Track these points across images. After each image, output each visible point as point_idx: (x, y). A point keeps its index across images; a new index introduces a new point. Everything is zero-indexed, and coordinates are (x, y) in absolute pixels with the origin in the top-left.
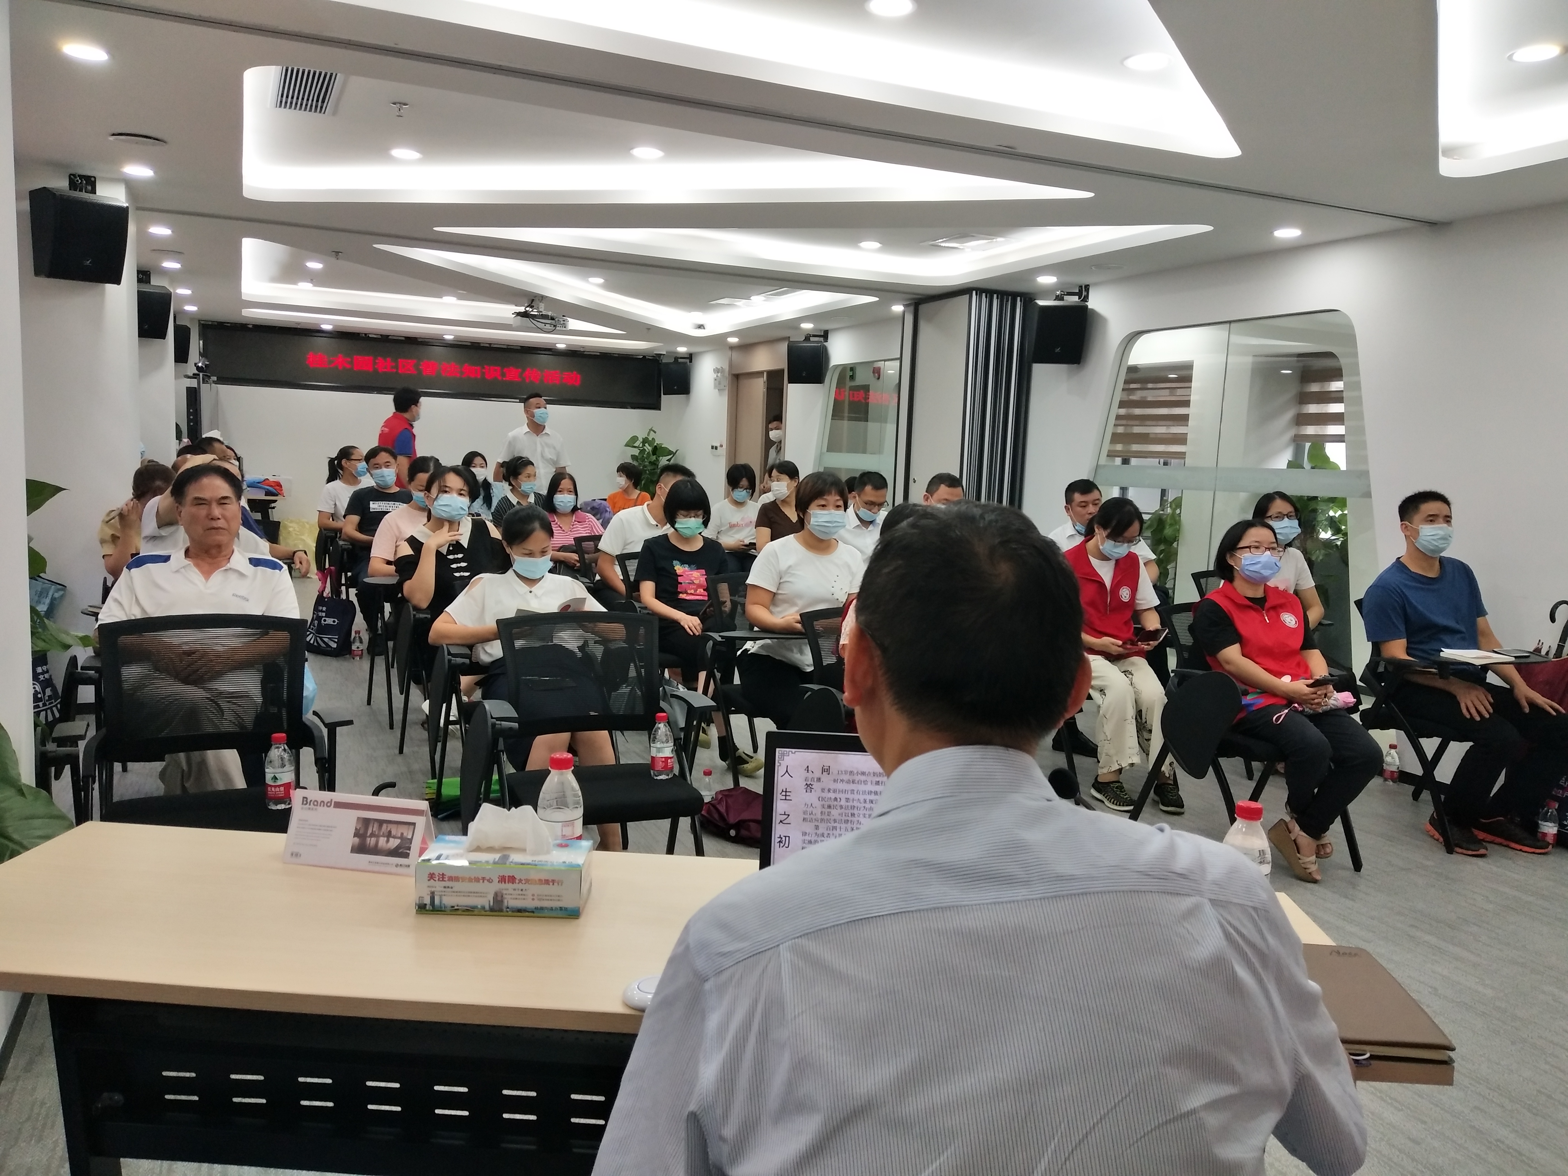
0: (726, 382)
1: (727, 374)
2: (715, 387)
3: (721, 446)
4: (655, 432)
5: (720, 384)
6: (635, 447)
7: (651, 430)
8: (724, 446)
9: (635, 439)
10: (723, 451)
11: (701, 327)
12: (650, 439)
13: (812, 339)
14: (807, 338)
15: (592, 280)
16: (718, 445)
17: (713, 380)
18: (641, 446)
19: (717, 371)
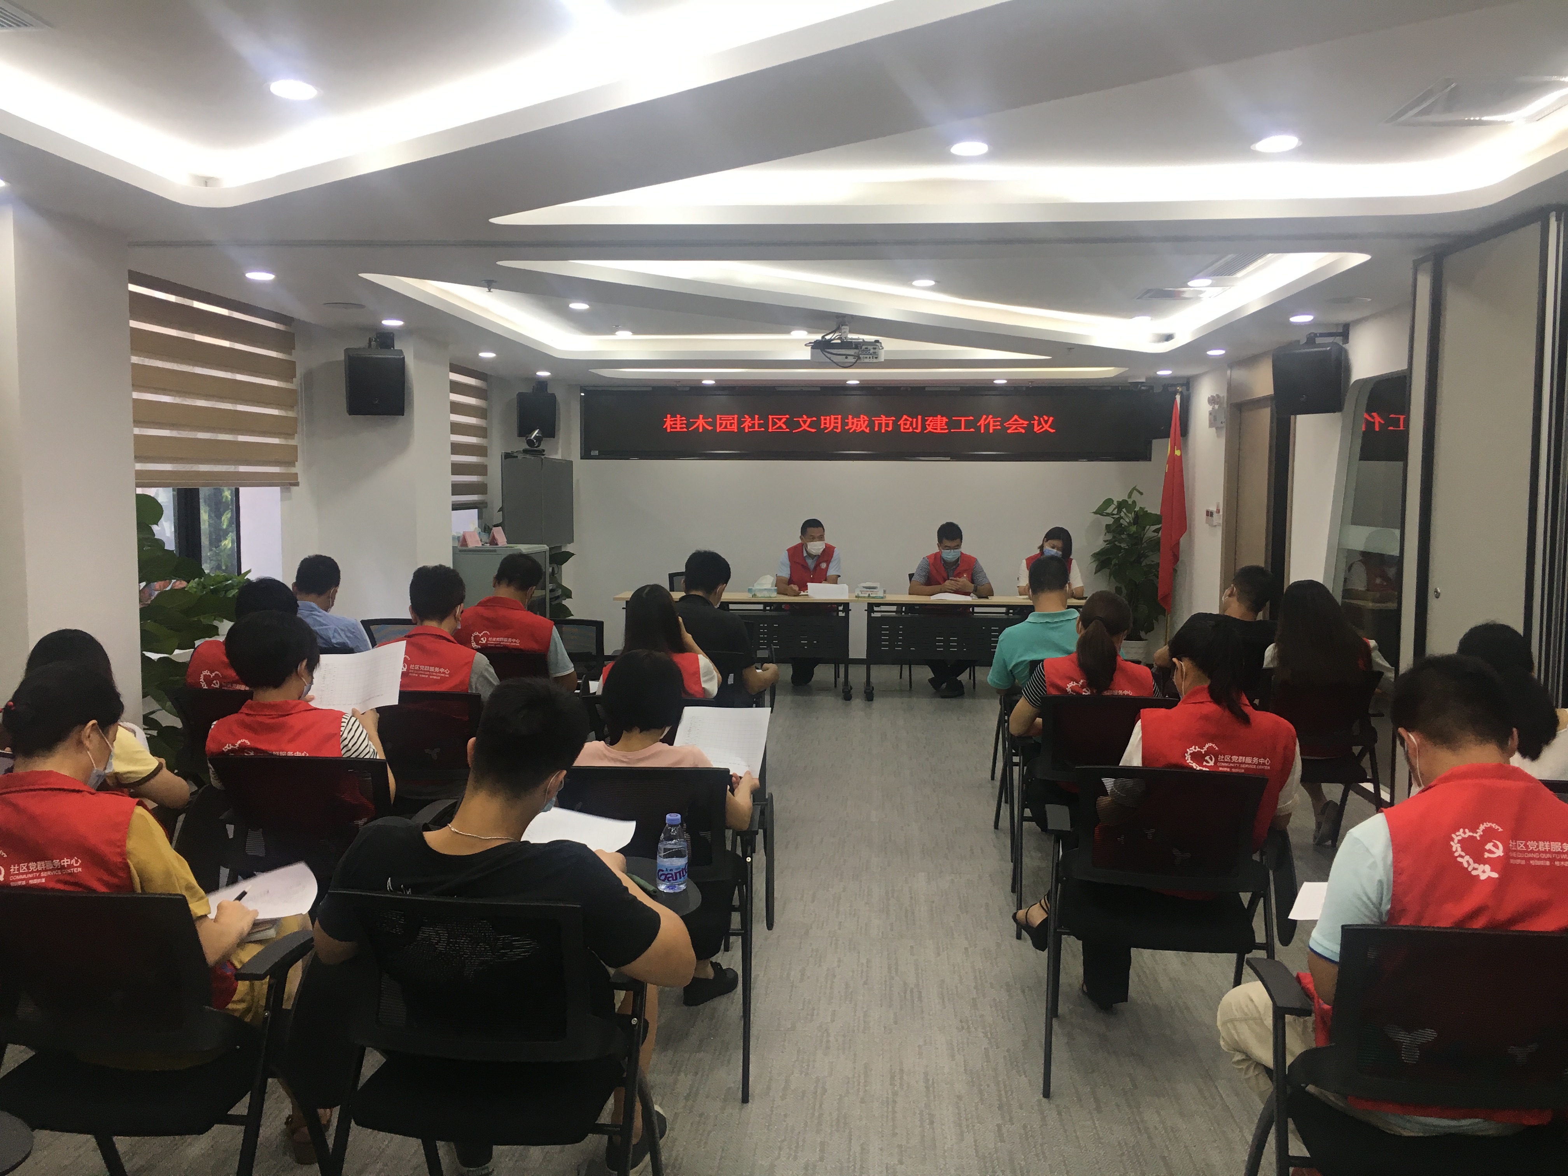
0: (1222, 418)
1: (1225, 405)
2: (1211, 425)
3: (1218, 511)
4: (1141, 494)
5: (1215, 419)
6: (1108, 515)
7: (1134, 489)
8: (1221, 513)
9: (1109, 502)
10: (1218, 519)
11: (1169, 337)
12: (1130, 502)
13: (1319, 340)
14: (1311, 340)
15: (916, 283)
16: (1213, 509)
17: (1208, 414)
18: (1115, 512)
19: (1212, 400)
